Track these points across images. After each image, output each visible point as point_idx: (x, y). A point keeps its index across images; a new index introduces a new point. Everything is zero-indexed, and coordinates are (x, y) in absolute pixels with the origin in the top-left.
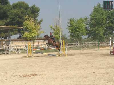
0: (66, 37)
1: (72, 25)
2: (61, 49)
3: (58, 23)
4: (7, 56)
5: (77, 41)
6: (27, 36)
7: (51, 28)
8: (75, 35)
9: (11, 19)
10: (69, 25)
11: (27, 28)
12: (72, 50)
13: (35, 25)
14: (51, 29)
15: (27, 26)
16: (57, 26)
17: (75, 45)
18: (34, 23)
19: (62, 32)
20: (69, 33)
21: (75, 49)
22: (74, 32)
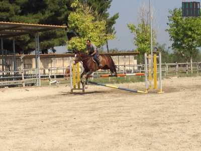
0: (165, 50)
1: (177, 22)
2: (148, 76)
3: (145, 18)
4: (28, 91)
5: (188, 58)
6: (76, 46)
7: (132, 28)
8: (184, 45)
9: (53, 13)
10: (172, 22)
11: (77, 28)
12: (176, 77)
13: (95, 20)
14: (131, 30)
15: (75, 25)
16: (143, 25)
17: (184, 66)
18: (91, 18)
19: (156, 37)
20: (171, 40)
21: (184, 76)
22: (182, 39)
